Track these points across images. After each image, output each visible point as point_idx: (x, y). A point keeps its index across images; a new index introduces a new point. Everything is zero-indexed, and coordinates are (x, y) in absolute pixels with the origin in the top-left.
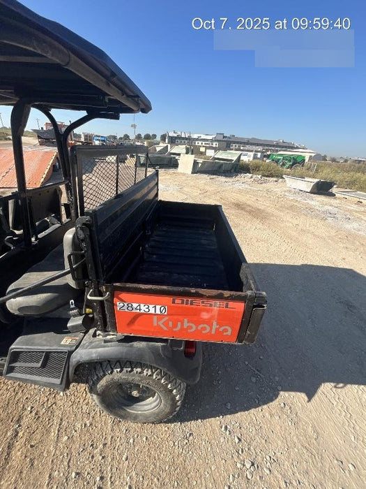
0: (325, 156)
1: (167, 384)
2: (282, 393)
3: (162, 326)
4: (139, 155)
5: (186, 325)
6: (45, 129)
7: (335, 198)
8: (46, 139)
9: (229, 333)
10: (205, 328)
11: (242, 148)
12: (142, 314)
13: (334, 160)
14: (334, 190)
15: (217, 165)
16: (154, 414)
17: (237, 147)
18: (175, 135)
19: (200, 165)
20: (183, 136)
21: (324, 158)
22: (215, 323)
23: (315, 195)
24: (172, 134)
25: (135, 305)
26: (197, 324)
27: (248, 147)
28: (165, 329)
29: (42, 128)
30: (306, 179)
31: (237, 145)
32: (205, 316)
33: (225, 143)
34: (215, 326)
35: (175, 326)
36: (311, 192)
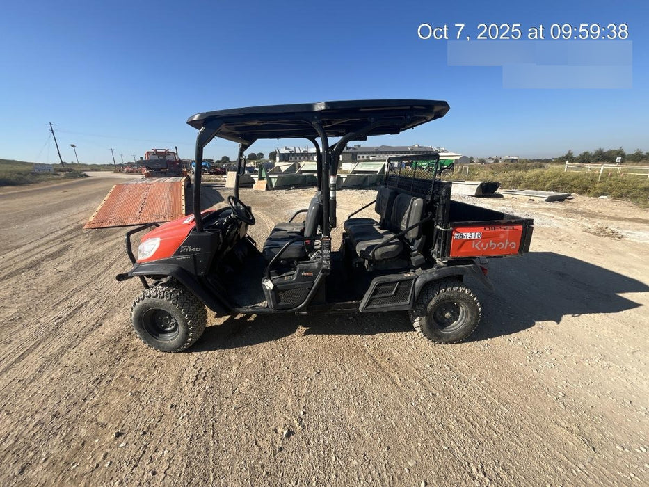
0: (472, 158)
1: (474, 297)
2: (537, 323)
3: (477, 247)
4: (270, 176)
5: (491, 244)
6: (144, 159)
7: (504, 199)
8: (156, 170)
9: (514, 247)
10: (501, 245)
11: (371, 158)
12: (467, 240)
13: (482, 161)
14: (499, 191)
15: (362, 179)
16: (462, 330)
17: (365, 158)
18: (288, 152)
19: (344, 180)
20: (298, 151)
21: (471, 160)
22: (507, 241)
23: (482, 199)
24: (283, 151)
25: (464, 234)
26: (497, 243)
27: (378, 157)
28: (479, 249)
29: (141, 158)
30: (466, 182)
31: (365, 156)
32: (502, 236)
33: (350, 155)
34: (507, 243)
35: (485, 246)
36: (476, 196)
